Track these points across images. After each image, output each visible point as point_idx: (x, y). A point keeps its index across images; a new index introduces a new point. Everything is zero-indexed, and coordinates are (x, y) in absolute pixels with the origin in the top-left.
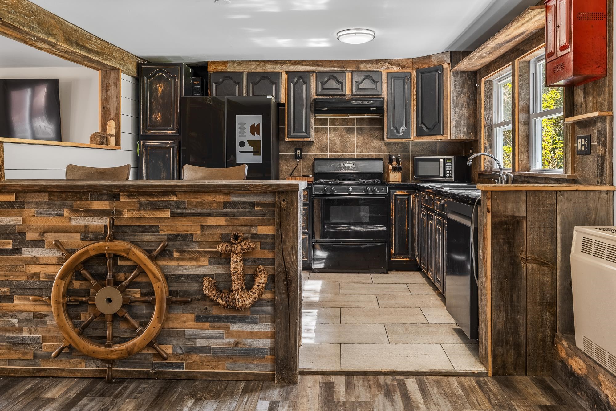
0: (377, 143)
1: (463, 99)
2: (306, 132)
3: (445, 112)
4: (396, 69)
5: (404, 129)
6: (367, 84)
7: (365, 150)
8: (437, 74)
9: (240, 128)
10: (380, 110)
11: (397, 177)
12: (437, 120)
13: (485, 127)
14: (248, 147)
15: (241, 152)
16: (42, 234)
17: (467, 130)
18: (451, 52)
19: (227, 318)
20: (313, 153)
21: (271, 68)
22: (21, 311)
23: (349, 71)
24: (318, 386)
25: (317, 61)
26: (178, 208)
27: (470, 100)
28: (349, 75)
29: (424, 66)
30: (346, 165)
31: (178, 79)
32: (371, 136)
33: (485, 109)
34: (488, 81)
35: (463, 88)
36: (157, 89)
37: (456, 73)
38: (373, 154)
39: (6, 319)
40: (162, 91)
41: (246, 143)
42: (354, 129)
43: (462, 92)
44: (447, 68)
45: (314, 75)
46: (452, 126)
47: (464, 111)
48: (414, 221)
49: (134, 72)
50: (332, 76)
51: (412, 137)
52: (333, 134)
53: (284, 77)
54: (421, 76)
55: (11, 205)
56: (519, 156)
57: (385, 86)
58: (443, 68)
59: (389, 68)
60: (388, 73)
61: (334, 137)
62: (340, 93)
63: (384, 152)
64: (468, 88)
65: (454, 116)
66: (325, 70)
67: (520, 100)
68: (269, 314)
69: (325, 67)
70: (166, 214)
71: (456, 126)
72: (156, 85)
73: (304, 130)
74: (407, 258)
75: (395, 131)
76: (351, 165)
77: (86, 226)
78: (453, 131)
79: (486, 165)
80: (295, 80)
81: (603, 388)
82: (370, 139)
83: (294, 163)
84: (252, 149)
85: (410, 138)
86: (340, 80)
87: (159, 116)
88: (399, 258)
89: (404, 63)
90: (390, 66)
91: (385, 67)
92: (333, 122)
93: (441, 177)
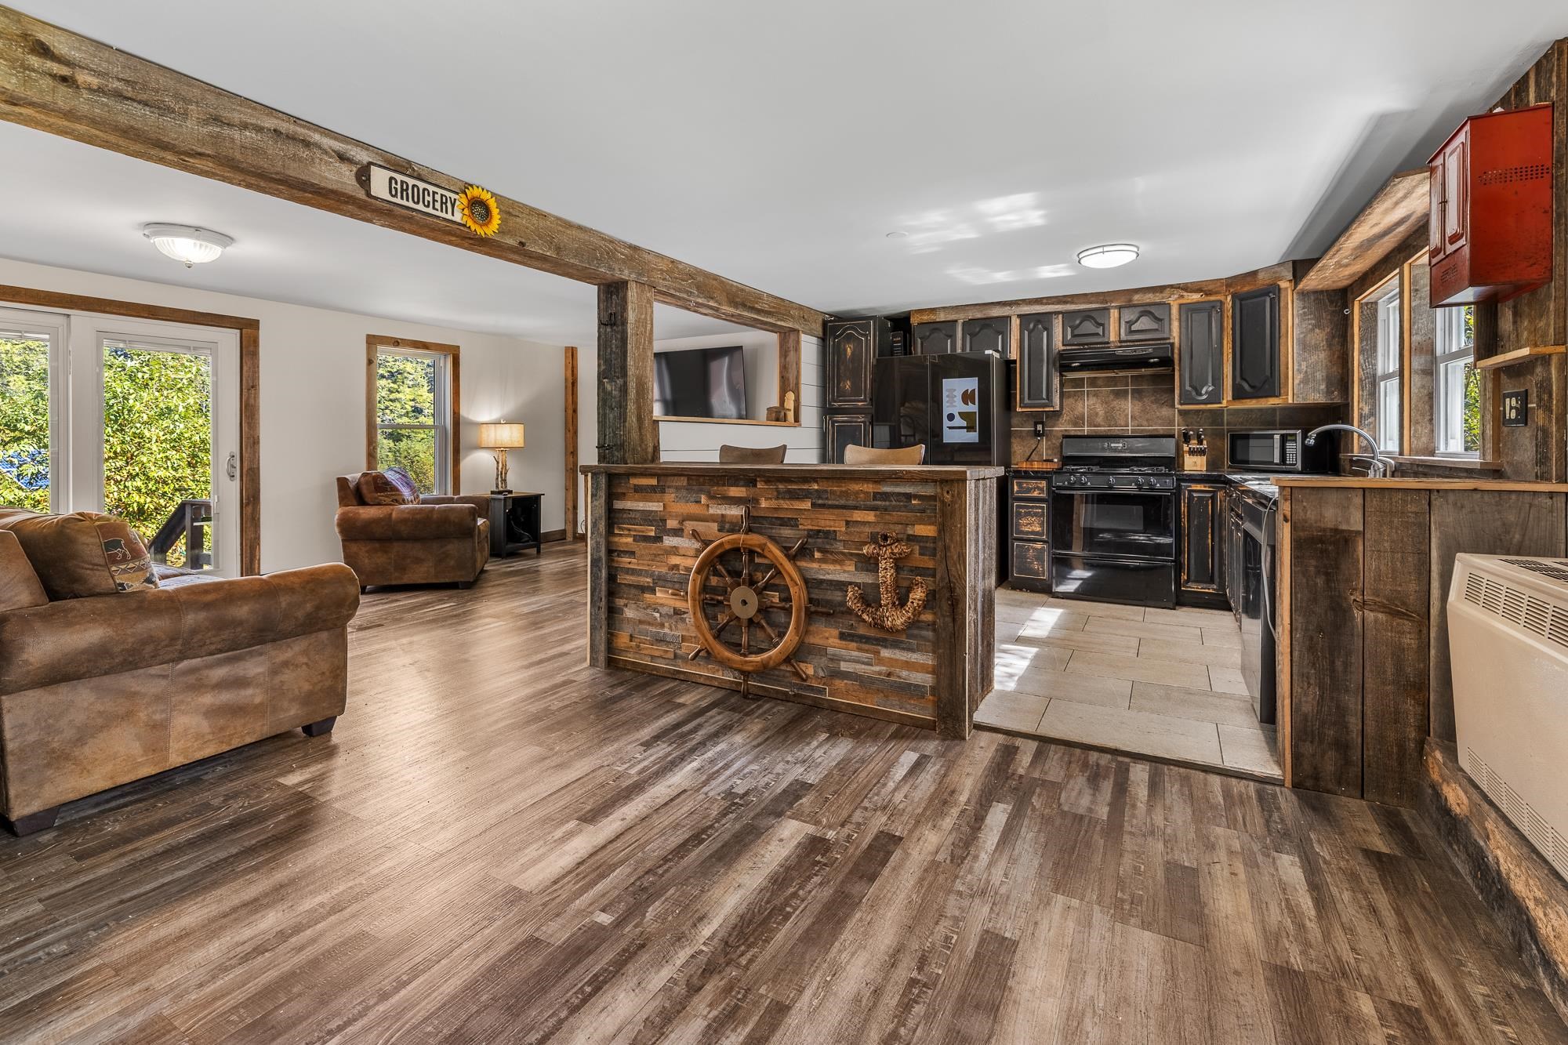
0: (1165, 412)
1: (1320, 336)
2: (1048, 398)
3: (1282, 359)
4: (1196, 297)
5: (1210, 389)
6: (1144, 323)
7: (1145, 423)
8: (1268, 299)
9: (947, 396)
10: (1167, 362)
11: (1199, 463)
12: (1268, 373)
13: (1360, 380)
14: (959, 421)
15: (950, 428)
16: (681, 523)
17: (1327, 387)
18: (1294, 262)
19: (877, 639)
20: (1062, 427)
21: (996, 312)
22: (662, 605)
23: (1116, 307)
24: (993, 748)
26: (820, 498)
27: (1333, 337)
28: (1114, 313)
29: (1246, 289)
30: (1113, 445)
31: (871, 337)
32: (1156, 401)
33: (1361, 351)
34: (1367, 304)
35: (1319, 319)
36: (846, 350)
37: (1304, 295)
38: (1160, 428)
39: (649, 611)
40: (852, 354)
41: (957, 416)
42: (1127, 391)
43: (1317, 326)
44: (1286, 289)
45: (1060, 316)
46: (1296, 382)
47: (1322, 356)
48: (1224, 533)
49: (819, 331)
50: (1087, 315)
51: (1225, 402)
52: (1093, 400)
53: (1015, 323)
54: (1241, 305)
55: (653, 489)
56: (1413, 428)
57: (1175, 325)
58: (1279, 289)
59: (1182, 296)
60: (1180, 305)
61: (1094, 404)
62: (1100, 340)
63: (1179, 426)
64: (1329, 317)
65: (1300, 365)
66: (1077, 308)
67: (1414, 332)
68: (929, 641)
69: (1076, 303)
70: (807, 505)
71: (1305, 381)
72: (844, 346)
73: (1044, 396)
74: (1211, 589)
75: (1194, 393)
76: (1121, 445)
77: (722, 515)
78: (1299, 389)
79: (1362, 445)
80: (1031, 326)
81: (1492, 844)
82: (1154, 406)
83: (1032, 442)
84: (964, 424)
85: (1220, 403)
86: (1100, 321)
87: (848, 385)
88: (1195, 587)
89: (1210, 287)
90: (1185, 294)
91: (1176, 296)
92: (1093, 382)
93: (1277, 464)
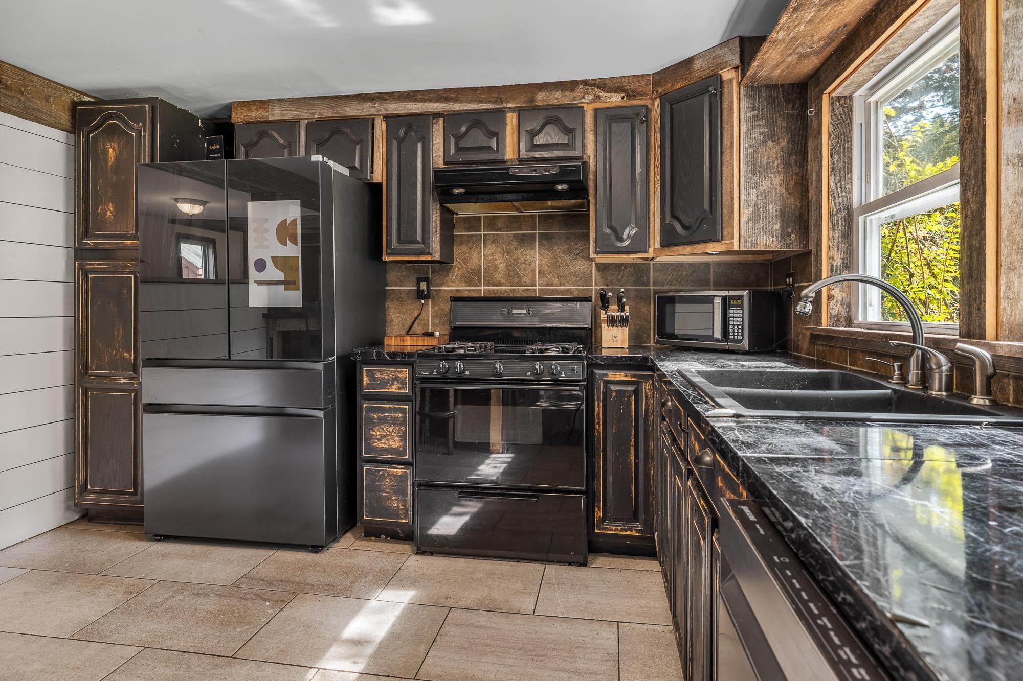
0: (580, 266)
1: (773, 152)
2: (424, 242)
3: (726, 184)
4: (615, 99)
5: (634, 231)
6: (550, 136)
7: (556, 281)
8: (706, 98)
9: (255, 230)
10: (579, 190)
11: (619, 337)
12: (707, 207)
13: (831, 214)
14: (272, 273)
15: (258, 283)
17: (782, 227)
18: (742, 39)
21: (353, 110)
23: (513, 110)
25: (446, 90)
27: (790, 154)
28: (512, 119)
29: (677, 86)
30: (514, 311)
31: (145, 132)
32: (568, 252)
33: (833, 170)
34: (839, 98)
35: (772, 125)
36: (105, 153)
37: (754, 89)
38: (574, 289)
40: (116, 158)
41: (270, 263)
42: (533, 236)
43: (770, 136)
44: (731, 80)
45: (441, 121)
46: (744, 219)
47: (774, 182)
48: (651, 445)
49: (61, 119)
50: (476, 120)
51: (651, 250)
52: (491, 248)
53: (381, 127)
54: (672, 109)
57: (590, 137)
58: (722, 82)
59: (599, 97)
60: (596, 110)
61: (492, 254)
62: (492, 157)
63: (596, 285)
64: (784, 124)
65: (748, 194)
66: (462, 108)
69: (461, 102)
71: (755, 218)
72: (104, 145)
73: (419, 238)
74: (633, 531)
75: (613, 237)
76: (524, 311)
78: (747, 230)
79: (834, 312)
80: (402, 133)
82: (567, 258)
83: (414, 306)
84: (281, 276)
85: (646, 252)
86: (493, 129)
87: (110, 211)
88: (613, 529)
89: (633, 86)
90: (602, 94)
91: (591, 97)
92: (492, 223)
93: (717, 340)
